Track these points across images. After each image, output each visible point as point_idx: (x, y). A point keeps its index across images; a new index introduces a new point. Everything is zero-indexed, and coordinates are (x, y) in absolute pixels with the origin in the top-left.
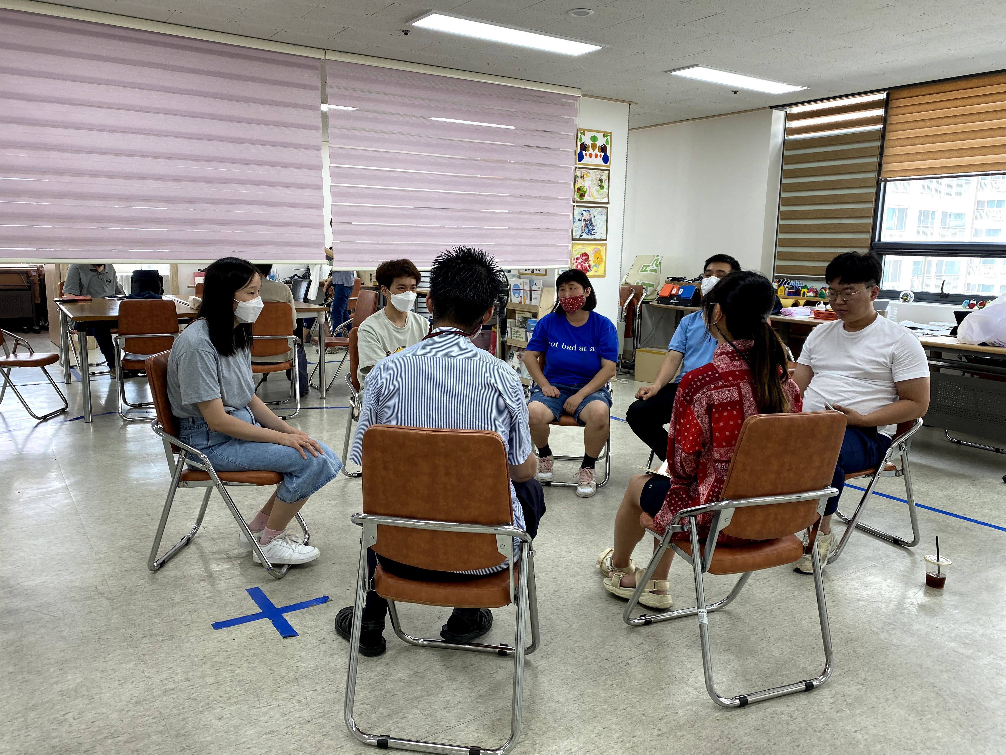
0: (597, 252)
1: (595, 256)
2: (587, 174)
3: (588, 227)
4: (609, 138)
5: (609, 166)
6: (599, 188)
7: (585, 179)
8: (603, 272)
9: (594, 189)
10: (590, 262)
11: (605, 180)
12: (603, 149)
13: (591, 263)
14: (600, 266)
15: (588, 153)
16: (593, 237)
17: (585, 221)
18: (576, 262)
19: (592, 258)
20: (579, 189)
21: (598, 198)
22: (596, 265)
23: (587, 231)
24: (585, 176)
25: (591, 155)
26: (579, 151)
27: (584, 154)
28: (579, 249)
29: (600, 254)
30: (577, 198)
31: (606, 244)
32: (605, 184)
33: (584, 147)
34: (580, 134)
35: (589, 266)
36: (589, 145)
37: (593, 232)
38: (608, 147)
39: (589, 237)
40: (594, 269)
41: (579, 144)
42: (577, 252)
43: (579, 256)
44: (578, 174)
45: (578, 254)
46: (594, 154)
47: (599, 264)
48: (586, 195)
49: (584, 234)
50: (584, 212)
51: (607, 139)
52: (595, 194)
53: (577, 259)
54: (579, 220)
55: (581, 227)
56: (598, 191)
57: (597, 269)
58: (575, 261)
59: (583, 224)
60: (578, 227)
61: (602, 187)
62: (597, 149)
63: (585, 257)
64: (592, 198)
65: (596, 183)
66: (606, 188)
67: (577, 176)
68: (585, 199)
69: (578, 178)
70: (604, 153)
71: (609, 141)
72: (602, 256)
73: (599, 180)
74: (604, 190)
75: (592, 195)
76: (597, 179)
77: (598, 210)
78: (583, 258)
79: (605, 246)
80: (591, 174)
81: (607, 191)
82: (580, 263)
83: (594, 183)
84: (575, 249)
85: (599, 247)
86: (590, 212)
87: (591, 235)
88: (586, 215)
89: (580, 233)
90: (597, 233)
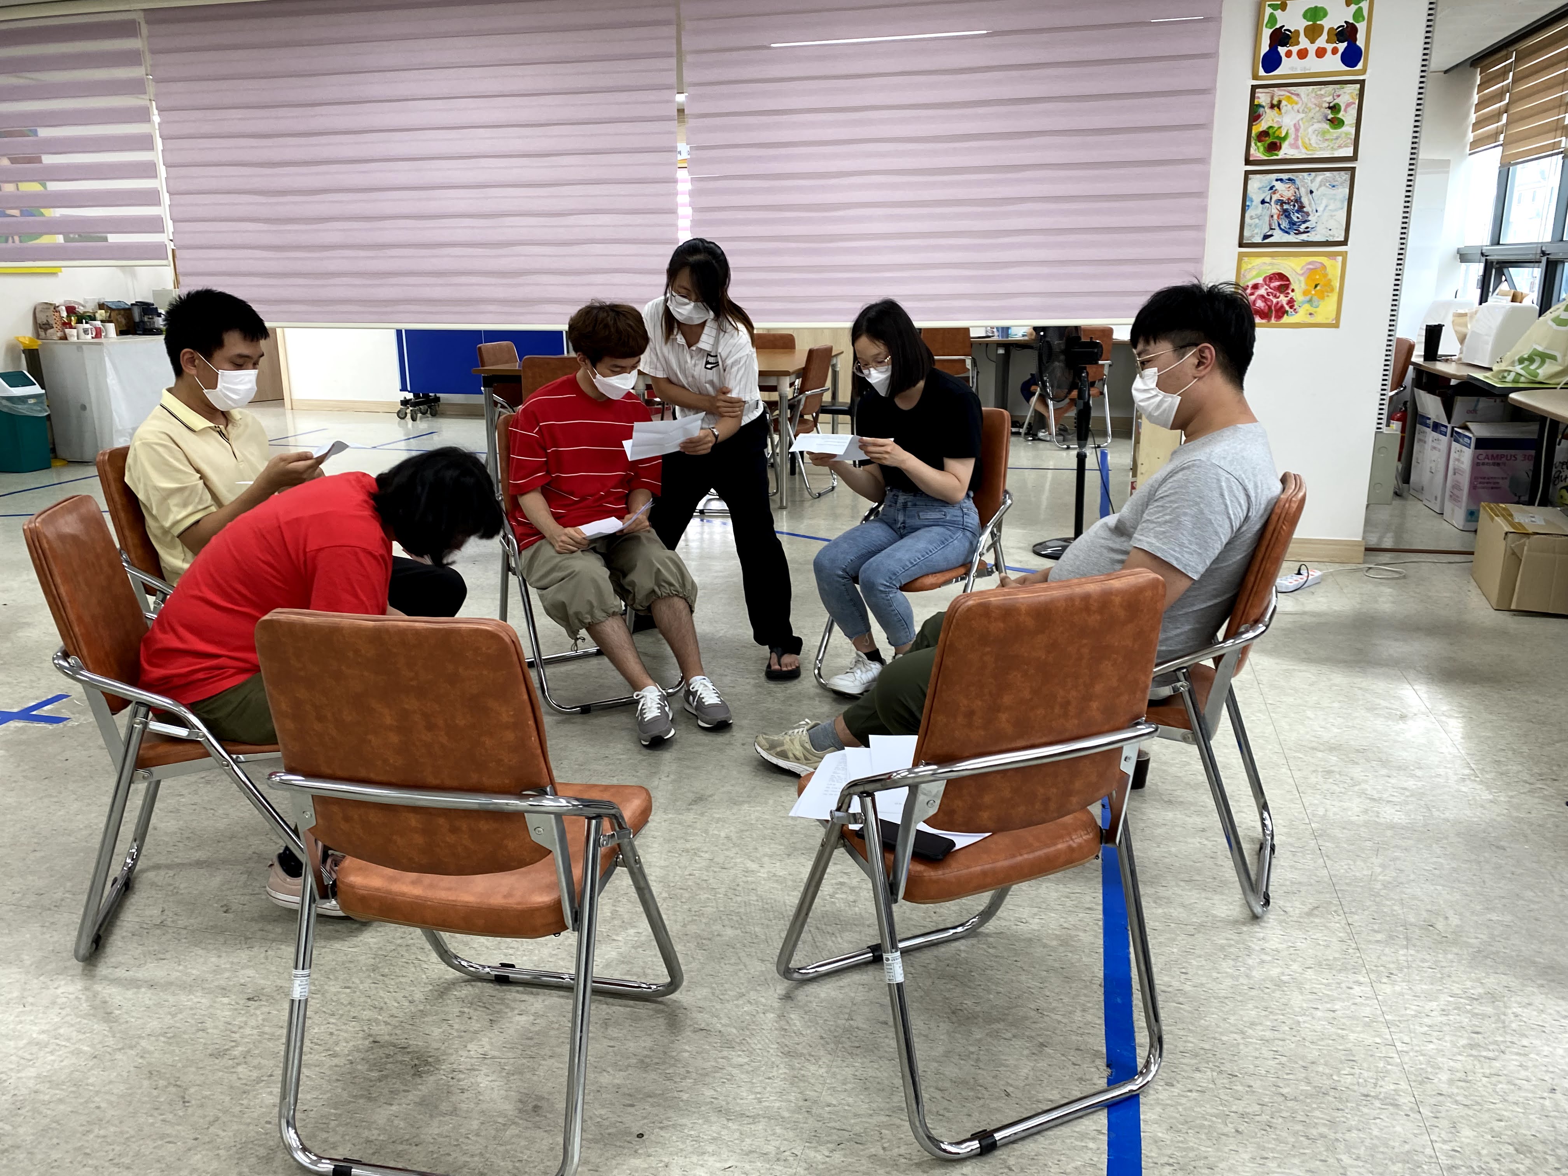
0: (1316, 270)
1: (1308, 279)
2: (1288, 98)
3: (1288, 216)
4: (1364, 4)
5: (1364, 71)
6: (1326, 126)
7: (1283, 109)
8: (1334, 315)
9: (1310, 130)
10: (1292, 294)
11: (1348, 105)
12: (1347, 33)
13: (1298, 296)
14: (1322, 304)
15: (1295, 49)
16: (1304, 237)
17: (1281, 202)
19: (1298, 285)
20: (1264, 134)
21: (1321, 149)
22: (1310, 301)
23: (1285, 225)
24: (1284, 103)
25: (1303, 54)
26: (1265, 48)
27: (1283, 54)
28: (1260, 267)
29: (1326, 275)
30: (1258, 153)
31: (1343, 254)
32: (1349, 117)
33: (1281, 37)
34: (1268, 11)
35: (1291, 303)
36: (1297, 32)
37: (1303, 226)
38: (1361, 27)
39: (1292, 238)
41: (1267, 33)
42: (1254, 273)
43: (1260, 280)
44: (1263, 98)
45: (1258, 275)
47: (1322, 298)
48: (1285, 146)
49: (1278, 232)
50: (1278, 185)
51: (1360, 9)
52: (1314, 140)
53: (1256, 287)
54: (1263, 202)
55: (1267, 219)
56: (1324, 133)
57: (1312, 310)
59: (1275, 209)
60: (1259, 217)
61: (1336, 123)
62: (1325, 36)
63: (1277, 283)
64: (1304, 151)
65: (1319, 116)
66: (1350, 125)
67: (1260, 106)
68: (1281, 155)
69: (1261, 110)
70: (1345, 44)
71: (1365, 13)
72: (1330, 280)
73: (1329, 108)
74: (1344, 129)
75: (1304, 143)
76: (1321, 107)
77: (1321, 176)
78: (1272, 285)
79: (1340, 259)
80: (1303, 96)
81: (1353, 131)
82: (1262, 296)
83: (1311, 115)
84: (1250, 266)
85: (1321, 259)
86: (1297, 182)
87: (1300, 233)
88: (1284, 191)
89: (1266, 230)
90: (1318, 229)
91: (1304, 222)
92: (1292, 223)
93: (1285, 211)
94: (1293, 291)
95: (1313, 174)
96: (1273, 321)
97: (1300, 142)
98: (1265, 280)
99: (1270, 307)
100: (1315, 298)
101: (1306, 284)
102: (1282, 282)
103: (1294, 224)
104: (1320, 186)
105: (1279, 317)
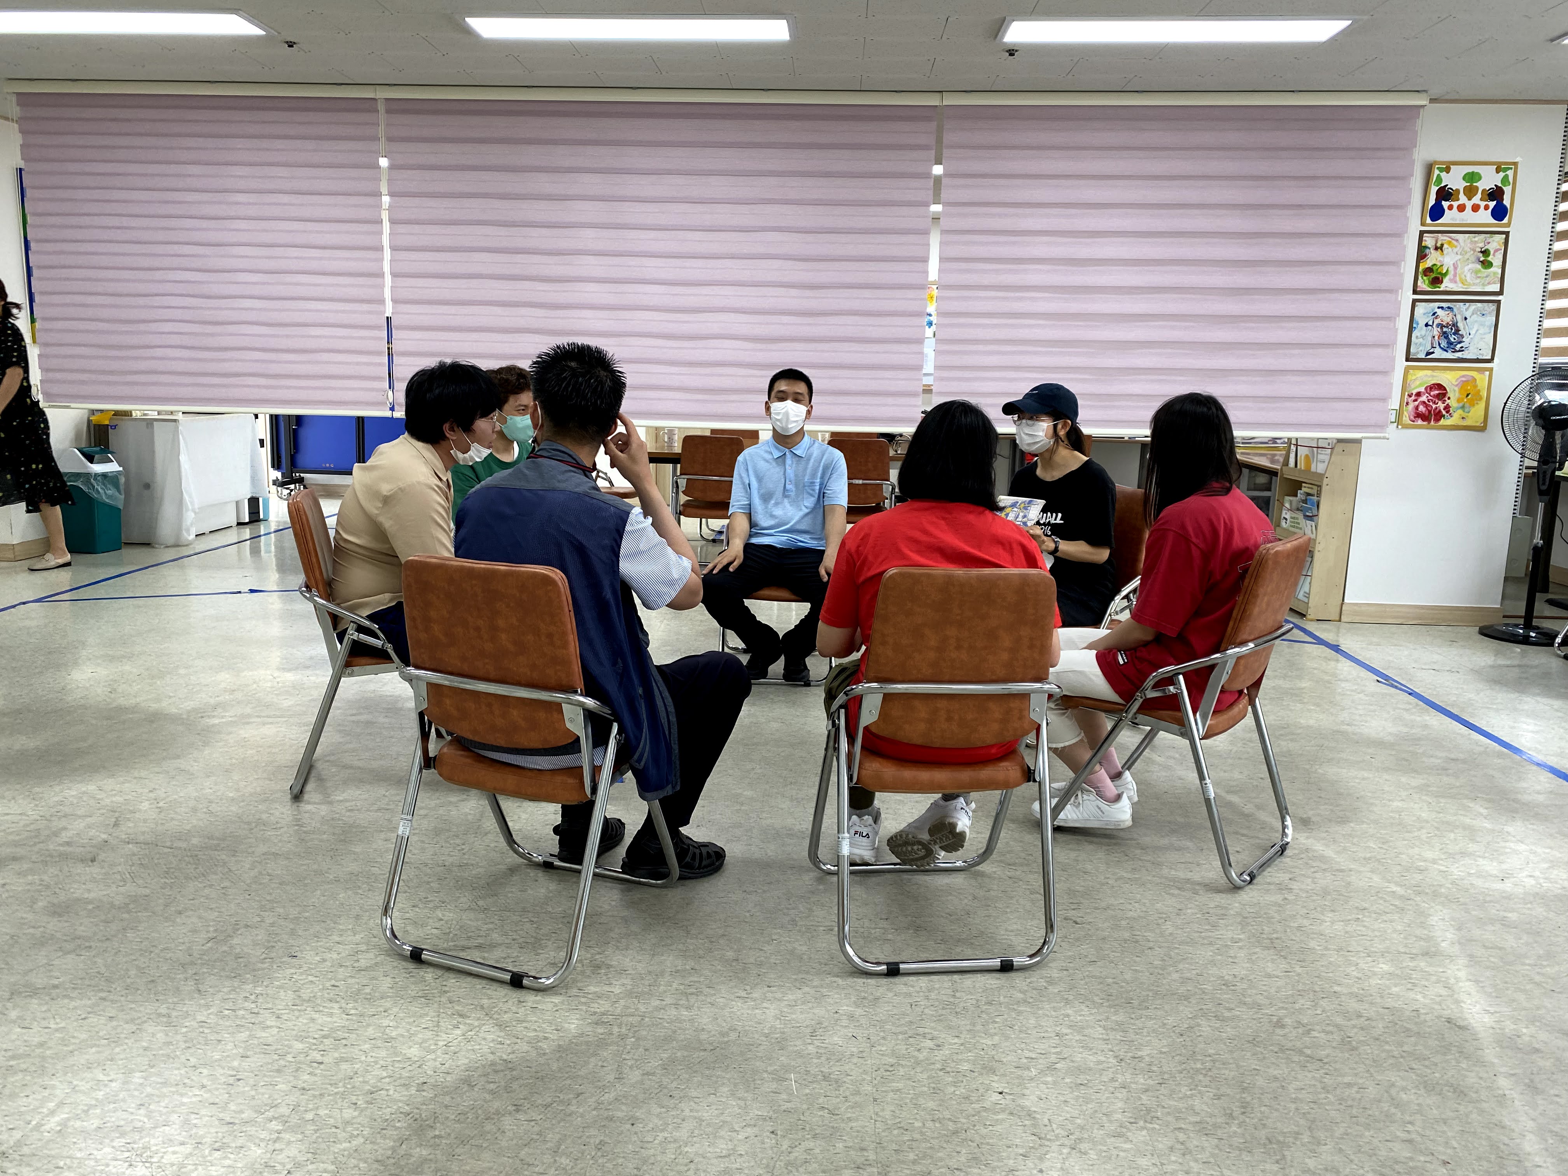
0: (1468, 382)
1: (1461, 389)
2: (1449, 243)
3: (1447, 337)
4: (1510, 173)
5: (1508, 225)
6: (1479, 266)
7: (1445, 252)
8: (1482, 420)
10: (1448, 401)
11: (1496, 251)
12: (1496, 194)
13: (1453, 403)
14: (1473, 410)
15: (1455, 204)
16: (1459, 355)
17: (1441, 326)
18: (1415, 400)
19: (1453, 394)
20: (1428, 271)
21: (1474, 284)
22: (1463, 407)
23: (1444, 344)
24: (1445, 246)
25: (1461, 208)
26: (1432, 201)
27: (1446, 207)
28: (1423, 378)
29: (1476, 386)
30: (1423, 284)
31: (1491, 370)
32: (1496, 260)
34: (1437, 172)
35: (1447, 408)
36: (1458, 191)
37: (1459, 346)
38: (1507, 190)
39: (1449, 355)
40: (1457, 413)
41: (1434, 189)
42: (1418, 383)
43: (1422, 389)
44: (1429, 241)
45: (1421, 385)
46: (1469, 205)
47: (1473, 405)
48: (1446, 280)
49: (1438, 350)
50: (1439, 312)
51: (1506, 176)
52: (1469, 277)
53: (1419, 394)
54: (1427, 325)
55: (1430, 339)
56: (1476, 272)
57: (1464, 415)
58: (1413, 398)
59: (1436, 331)
61: (1487, 264)
62: (1479, 195)
63: (1437, 392)
64: (1460, 285)
65: (1473, 259)
66: (1497, 266)
67: (1426, 247)
68: (1443, 287)
69: (1427, 251)
70: (1495, 202)
71: (1511, 179)
72: (1479, 391)
73: (1481, 252)
74: (1492, 269)
75: (1461, 279)
76: (1474, 251)
77: (1474, 306)
78: (1432, 393)
79: (1487, 373)
80: (1460, 241)
81: (1500, 271)
82: (1424, 402)
83: (1467, 257)
84: (1414, 378)
85: (1474, 374)
86: (1455, 310)
87: (1456, 351)
88: (1444, 317)
89: (1428, 347)
90: (1470, 348)
91: (1460, 342)
94: (1449, 398)
95: (1468, 304)
96: (1432, 423)
97: (1458, 279)
98: (1426, 388)
99: (1430, 412)
100: (1467, 405)
101: (1460, 392)
102: (1440, 391)
103: (1452, 344)
104: (1473, 314)
105: (1437, 420)
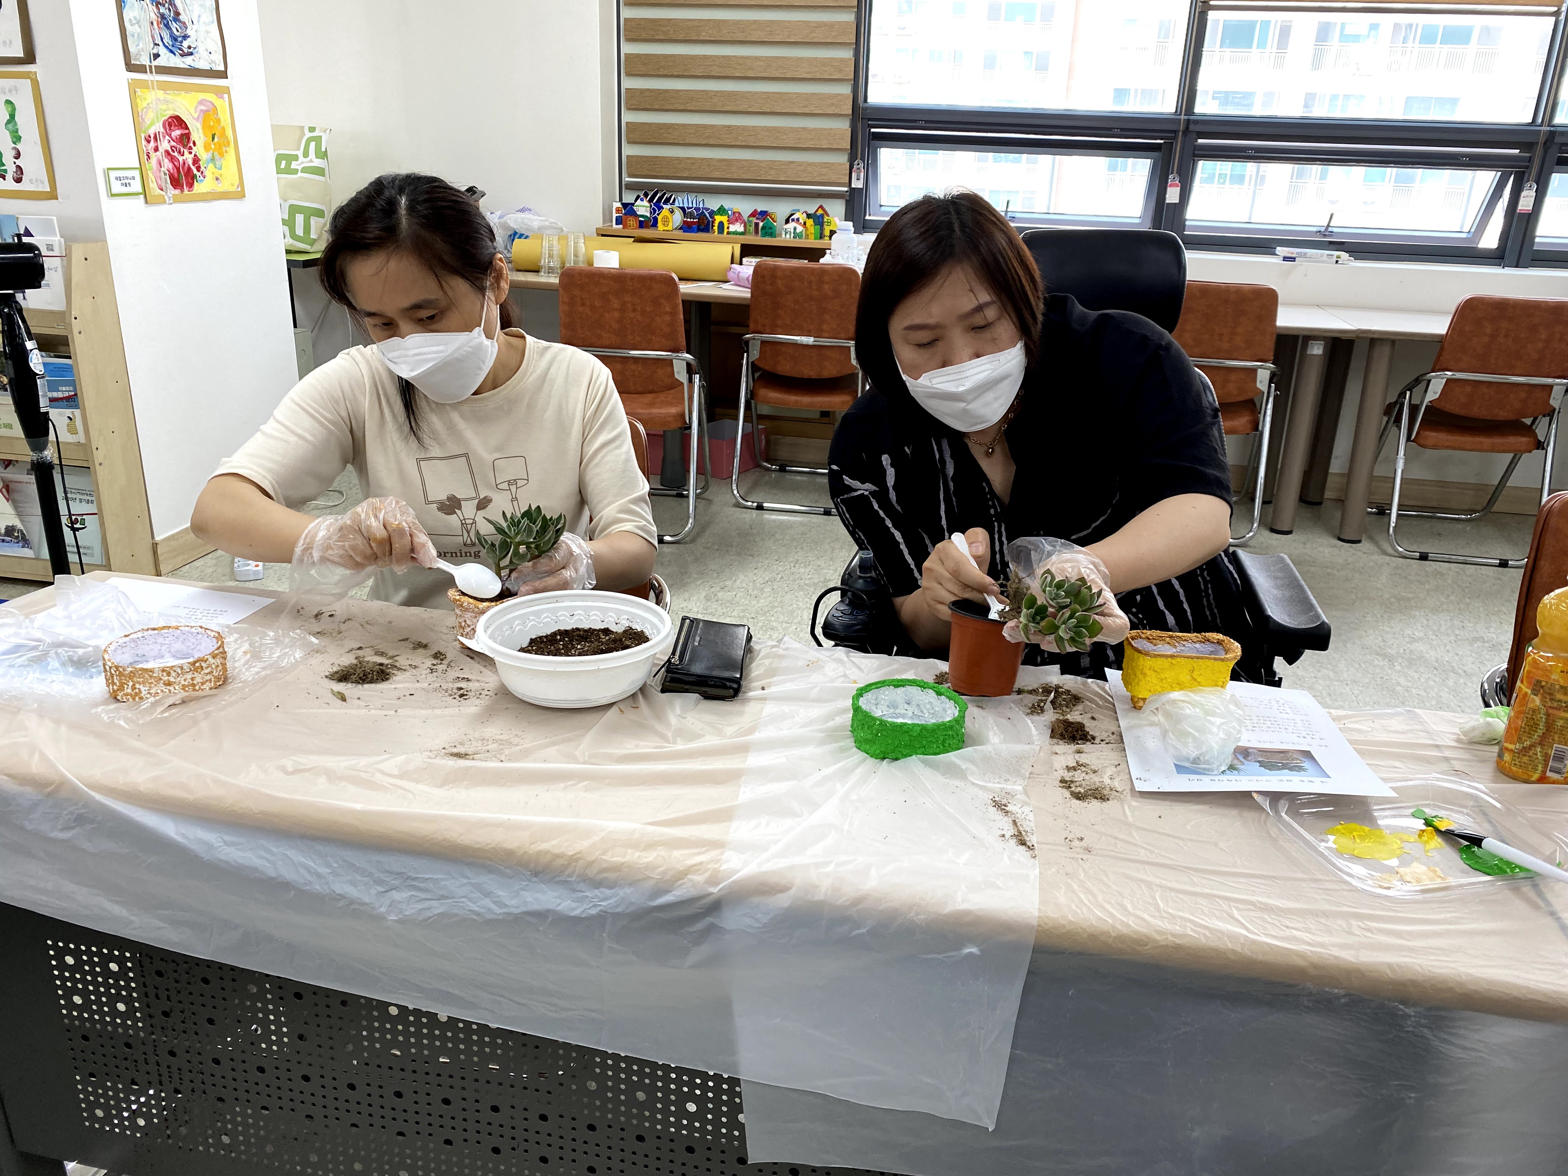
0: (208, 113)
1: (204, 126)
3: (167, 26)
8: (237, 182)
10: (195, 149)
13: (199, 150)
14: (224, 164)
16: (188, 61)
17: (157, 3)
18: (156, 149)
19: (197, 135)
22: (213, 160)
23: (167, 40)
28: (156, 105)
29: (218, 121)
31: (227, 90)
35: (196, 161)
37: (185, 44)
39: (176, 61)
40: (210, 171)
42: (153, 114)
43: (158, 127)
45: (157, 118)
47: (222, 155)
49: (162, 50)
53: (157, 137)
55: (147, 26)
57: (217, 173)
58: (152, 144)
59: (153, 12)
60: (138, 22)
63: (177, 132)
72: (223, 128)
78: (172, 135)
79: (226, 96)
82: (167, 152)
84: (145, 104)
85: (210, 97)
87: (182, 54)
89: (149, 45)
90: (199, 50)
91: (185, 37)
92: (174, 38)
93: (163, 16)
94: (194, 144)
96: (187, 191)
98: (164, 125)
99: (178, 169)
100: (217, 156)
101: (204, 134)
102: (181, 131)
103: (176, 39)
105: (191, 185)
